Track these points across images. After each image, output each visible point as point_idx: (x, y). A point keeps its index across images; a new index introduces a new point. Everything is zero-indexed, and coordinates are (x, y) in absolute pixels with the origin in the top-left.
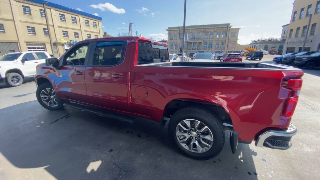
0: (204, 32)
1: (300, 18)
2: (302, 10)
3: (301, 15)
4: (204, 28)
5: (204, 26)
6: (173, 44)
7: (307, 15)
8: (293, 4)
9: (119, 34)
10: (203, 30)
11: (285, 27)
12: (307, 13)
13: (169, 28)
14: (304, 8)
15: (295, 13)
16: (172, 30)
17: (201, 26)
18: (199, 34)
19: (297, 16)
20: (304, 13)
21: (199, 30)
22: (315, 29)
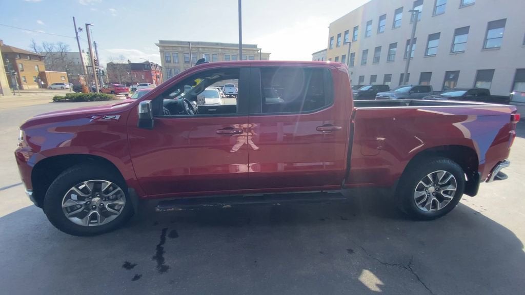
0: (222, 54)
1: (337, 46)
2: (339, 35)
3: (338, 42)
4: (223, 47)
5: (222, 44)
6: (173, 70)
7: (345, 43)
8: (329, 27)
9: (35, 44)
10: (220, 50)
11: (315, 55)
12: (345, 40)
13: (161, 42)
14: (341, 34)
15: (332, 39)
16: (169, 46)
17: (217, 44)
18: (215, 56)
19: (334, 42)
20: (341, 40)
21: (214, 50)
22: (354, 59)
